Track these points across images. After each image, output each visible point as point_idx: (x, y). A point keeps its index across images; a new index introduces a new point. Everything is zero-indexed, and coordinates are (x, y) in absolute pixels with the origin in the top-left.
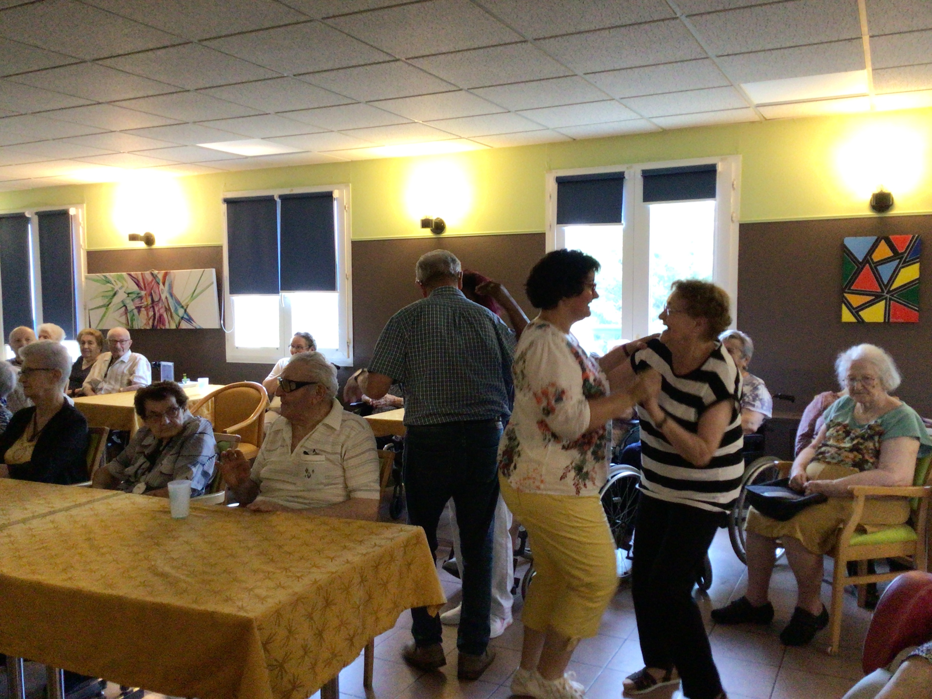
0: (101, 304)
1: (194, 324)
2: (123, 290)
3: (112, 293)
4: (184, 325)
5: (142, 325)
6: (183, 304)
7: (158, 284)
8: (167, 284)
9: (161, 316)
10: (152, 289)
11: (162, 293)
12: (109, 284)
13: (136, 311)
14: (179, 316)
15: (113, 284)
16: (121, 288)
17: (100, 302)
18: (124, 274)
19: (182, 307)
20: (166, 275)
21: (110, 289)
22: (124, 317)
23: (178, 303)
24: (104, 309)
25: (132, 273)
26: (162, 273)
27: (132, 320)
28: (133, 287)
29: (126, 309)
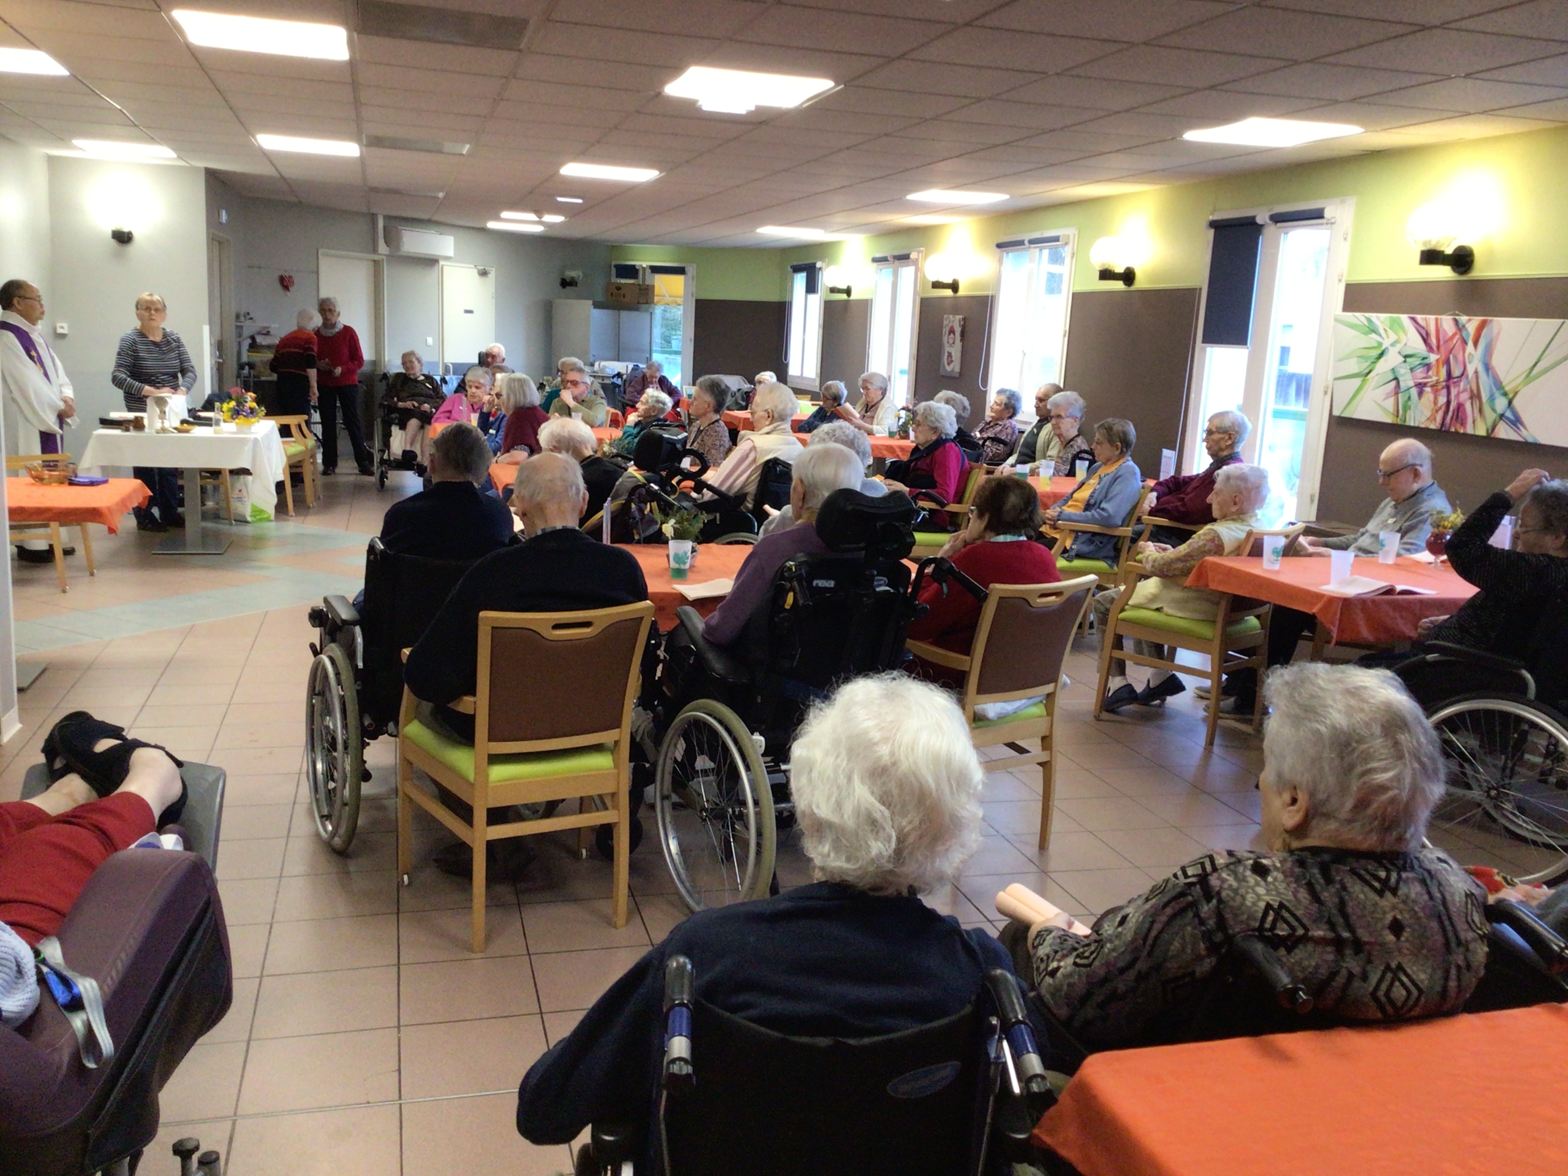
0: (1356, 370)
1: (1524, 432)
2: (1399, 347)
3: (1376, 353)
4: (1504, 432)
5: (1424, 419)
6: (1507, 389)
7: (1465, 342)
8: (1482, 344)
9: (1460, 407)
10: (1451, 351)
11: (1470, 363)
12: (1373, 335)
13: (1414, 392)
14: (1494, 410)
15: (1380, 335)
16: (1393, 345)
17: (1354, 366)
18: (1404, 318)
19: (1505, 394)
20: (1482, 326)
21: (1376, 345)
22: (1392, 400)
23: (1498, 384)
24: (1357, 381)
25: (1419, 317)
26: (1476, 320)
27: (1406, 408)
28: (1417, 345)
29: (1398, 385)
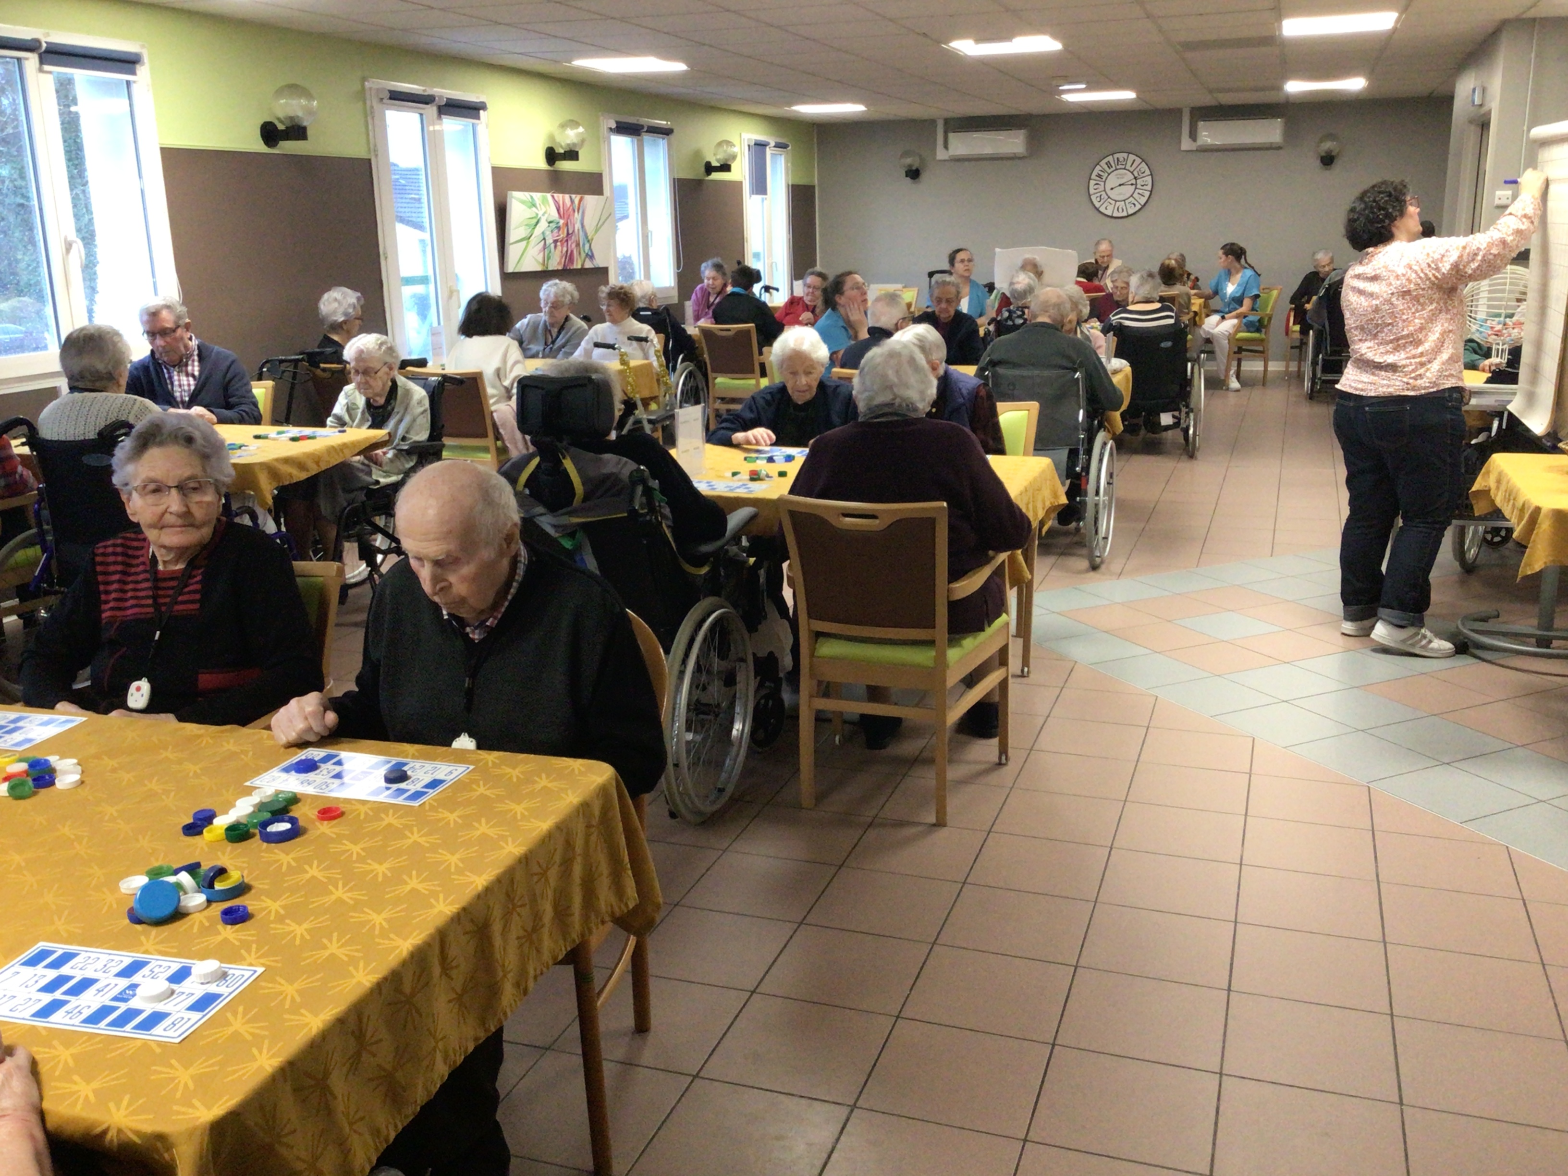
0: (524, 236)
1: (595, 262)
2: (546, 215)
3: (535, 221)
4: (588, 265)
6: (590, 238)
7: (574, 211)
8: (581, 211)
9: (572, 252)
10: (568, 218)
11: (576, 224)
12: (534, 209)
13: (553, 246)
14: (584, 252)
15: (537, 208)
16: (543, 215)
17: (522, 233)
18: (549, 195)
19: (588, 241)
20: (581, 200)
21: (534, 215)
22: (542, 254)
23: (586, 236)
24: (525, 243)
25: (555, 195)
26: (579, 196)
27: (549, 258)
28: (554, 214)
29: (545, 243)
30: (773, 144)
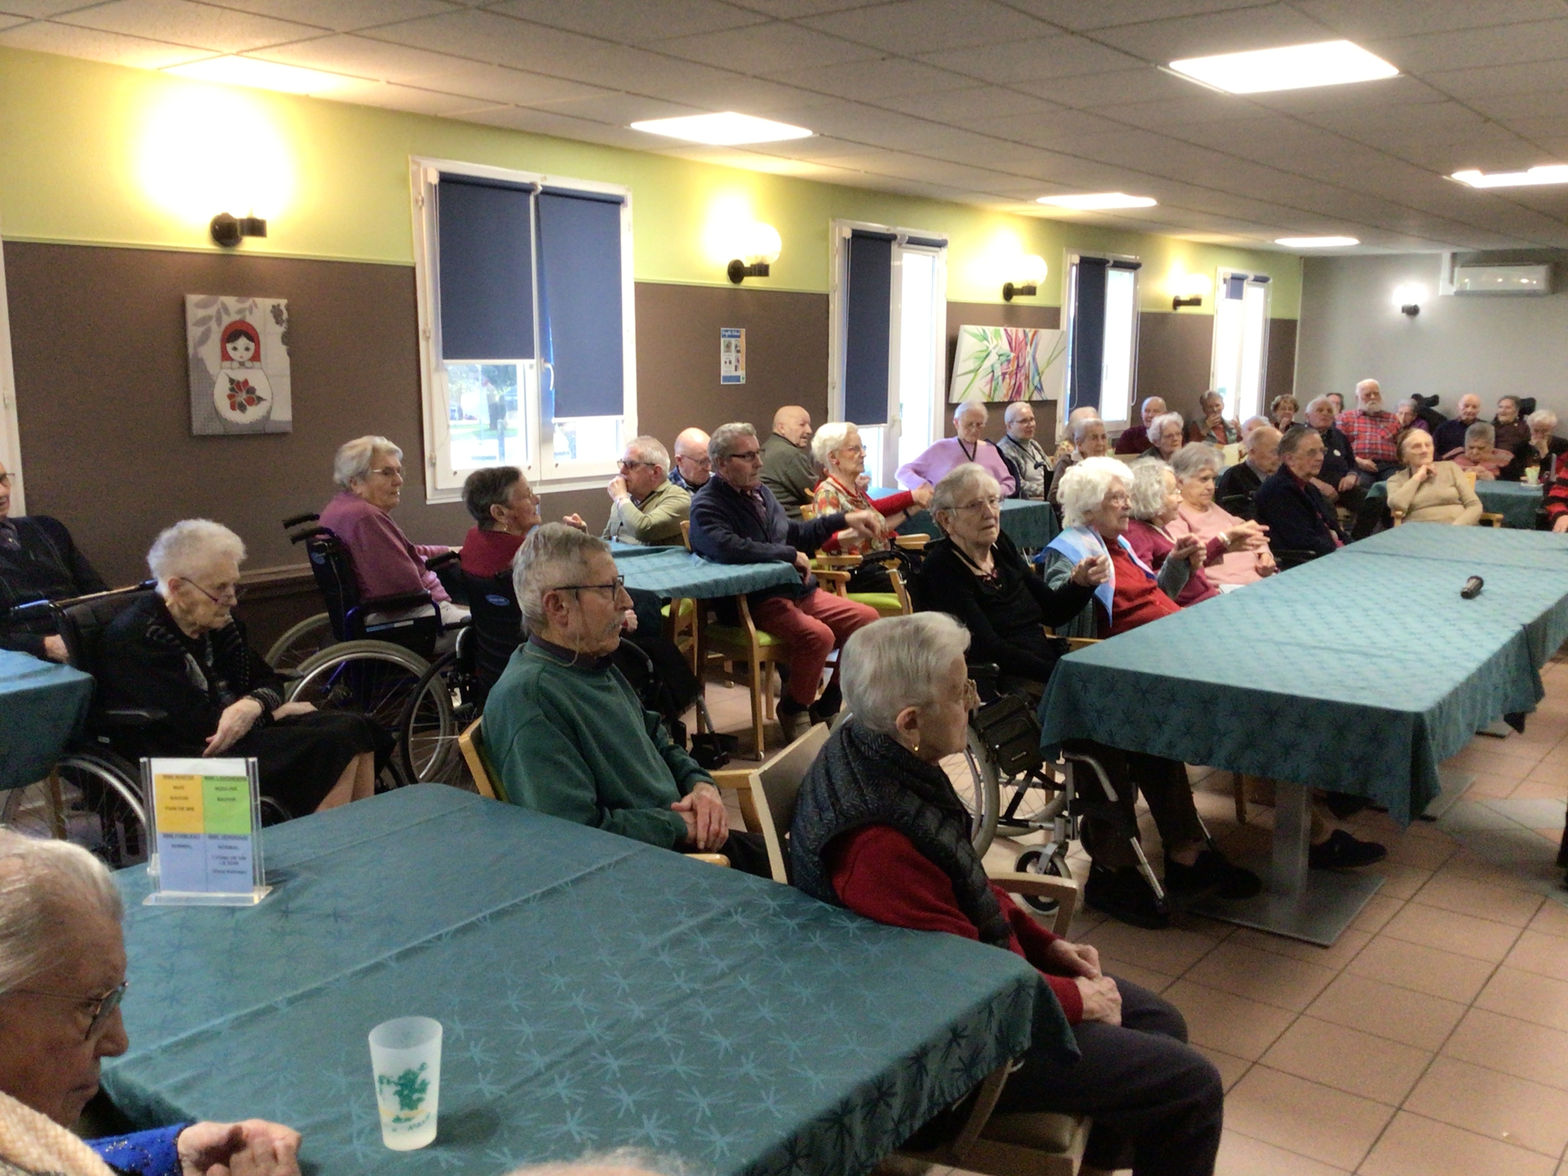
0: (972, 367)
1: (1043, 395)
2: (997, 349)
3: (985, 354)
5: (1003, 396)
6: (1040, 371)
7: (1026, 344)
8: (1034, 344)
9: (1020, 384)
10: (1020, 351)
12: (985, 342)
13: (1001, 378)
14: (1034, 384)
15: (988, 341)
16: (994, 348)
17: (971, 365)
18: (1002, 329)
19: (1039, 374)
20: (1035, 334)
21: (985, 348)
22: (989, 386)
23: (1037, 369)
24: (972, 375)
25: (1009, 329)
26: (1033, 330)
27: (995, 389)
28: (1006, 347)
29: (993, 376)
30: (1251, 277)
